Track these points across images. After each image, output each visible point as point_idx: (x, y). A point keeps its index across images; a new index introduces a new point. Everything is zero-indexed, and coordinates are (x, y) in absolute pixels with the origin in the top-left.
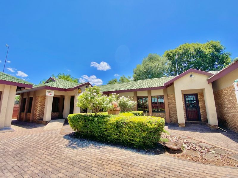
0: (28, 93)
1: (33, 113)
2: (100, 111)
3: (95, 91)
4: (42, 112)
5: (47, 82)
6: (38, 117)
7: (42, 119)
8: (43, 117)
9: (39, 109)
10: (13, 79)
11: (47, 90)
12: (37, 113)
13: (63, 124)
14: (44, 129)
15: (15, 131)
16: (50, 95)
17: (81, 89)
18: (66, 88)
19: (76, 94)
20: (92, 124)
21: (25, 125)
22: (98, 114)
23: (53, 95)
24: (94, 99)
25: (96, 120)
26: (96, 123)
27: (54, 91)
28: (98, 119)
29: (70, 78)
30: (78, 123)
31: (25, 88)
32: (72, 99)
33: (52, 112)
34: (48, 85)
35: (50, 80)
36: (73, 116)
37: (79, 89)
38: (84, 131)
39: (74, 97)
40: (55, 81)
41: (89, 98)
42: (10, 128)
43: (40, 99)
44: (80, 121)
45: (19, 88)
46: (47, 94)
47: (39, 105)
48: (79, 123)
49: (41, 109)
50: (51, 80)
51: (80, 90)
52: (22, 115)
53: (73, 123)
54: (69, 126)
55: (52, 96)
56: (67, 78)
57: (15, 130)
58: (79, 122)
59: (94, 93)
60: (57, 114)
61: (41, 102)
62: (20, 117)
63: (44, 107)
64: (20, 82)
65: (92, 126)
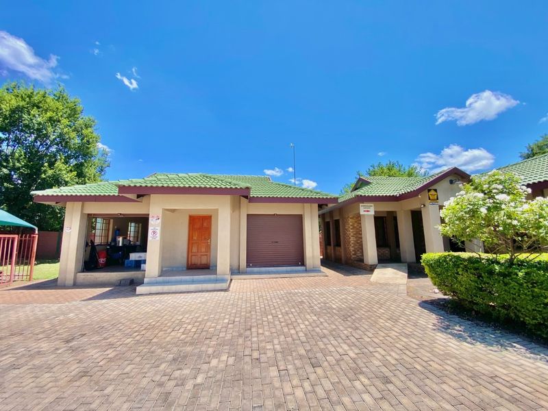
0: (331, 213)
1: (345, 248)
2: (529, 247)
3: (500, 187)
4: (360, 247)
5: (356, 189)
6: (353, 254)
7: (362, 260)
8: (363, 255)
9: (352, 240)
10: (312, 194)
11: (361, 205)
12: (352, 249)
13: (406, 275)
14: (372, 279)
15: (327, 276)
16: (368, 212)
17: (436, 190)
18: (396, 194)
19: (424, 206)
20: (506, 284)
21: (338, 268)
22: (522, 256)
23: (372, 213)
24: (502, 212)
25: (520, 274)
26: (521, 285)
27: (372, 205)
28: (526, 274)
29: (395, 169)
30: (456, 278)
31: (327, 205)
32: (417, 217)
33: (377, 247)
34: (361, 192)
35: (359, 184)
36: (437, 258)
37: (429, 191)
38: (479, 300)
39: (420, 212)
40: (370, 183)
41: (483, 211)
42: (320, 271)
43: (351, 222)
44: (460, 273)
45: (320, 207)
46: (362, 213)
47: (351, 232)
48: (460, 278)
49: (355, 241)
50: (362, 183)
51: (432, 192)
52: (329, 251)
53: (438, 275)
54: (427, 282)
55: (371, 215)
56: (390, 172)
57: (327, 274)
58: (458, 273)
59: (497, 194)
60: (386, 251)
61: (354, 228)
62: (326, 253)
63: (361, 238)
64: (321, 197)
65: (506, 291)
